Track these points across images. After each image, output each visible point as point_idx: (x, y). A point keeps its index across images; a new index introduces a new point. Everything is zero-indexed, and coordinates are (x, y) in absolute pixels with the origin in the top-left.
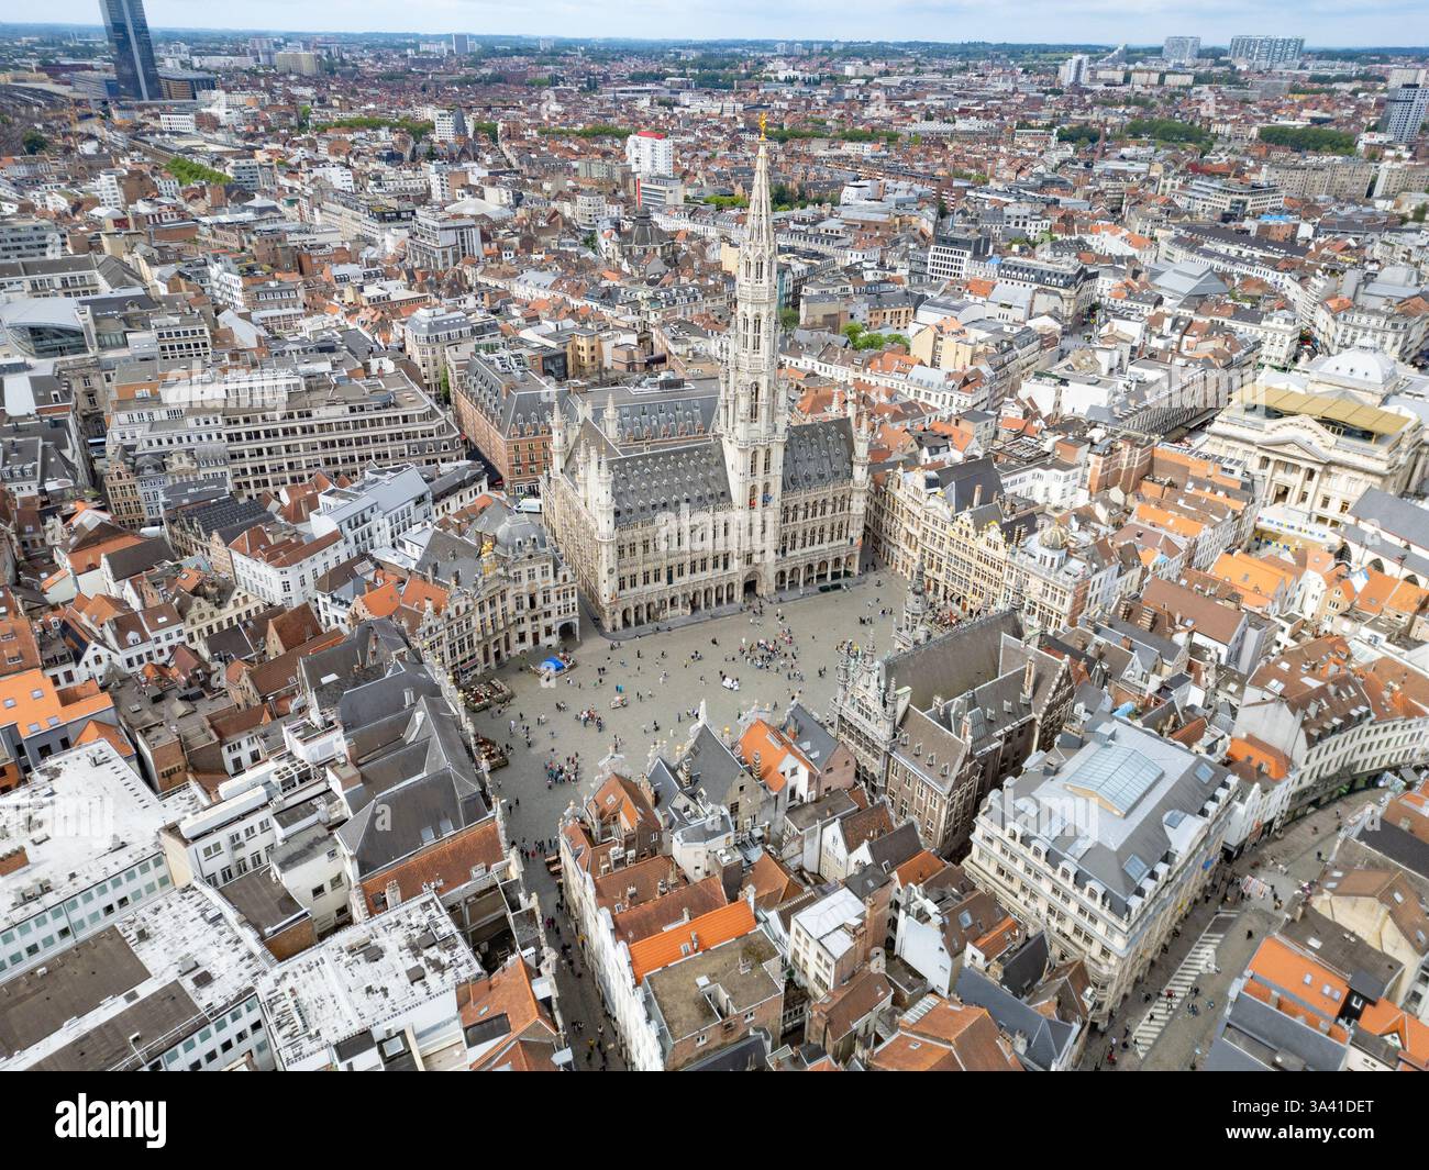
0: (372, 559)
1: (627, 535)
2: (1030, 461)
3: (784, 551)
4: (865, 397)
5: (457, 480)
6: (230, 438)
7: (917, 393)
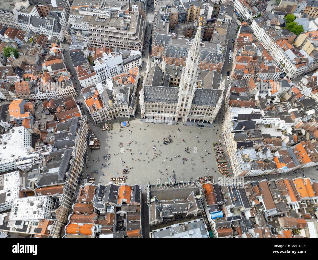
0: (95, 87)
3: (192, 114)
4: (263, 57)
5: (132, 59)
6: (90, 29)
7: (284, 59)
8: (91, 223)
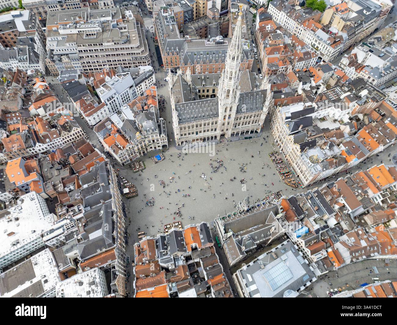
0: (110, 121)
1: (183, 126)
2: (334, 101)
3: (235, 126)
4: (294, 44)
5: (144, 77)
6: (79, 51)
8: (163, 283)
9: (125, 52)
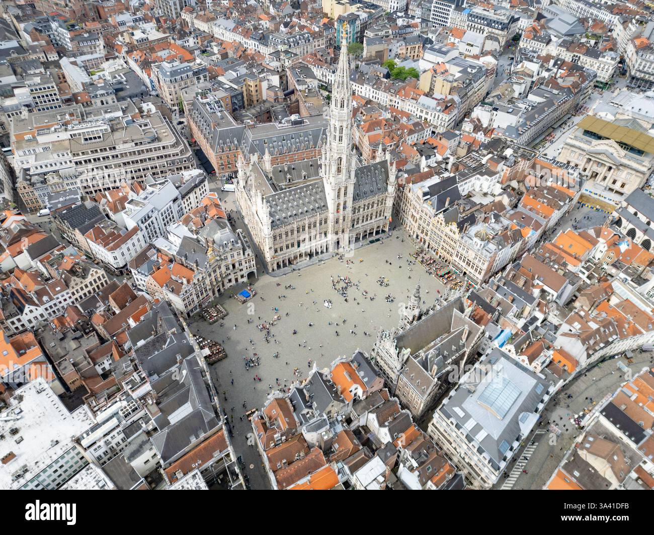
0: (155, 248)
1: (278, 231)
2: (475, 169)
3: (353, 226)
4: (395, 117)
5: (193, 185)
6: (76, 163)
7: (422, 111)
8: (322, 465)
9: (154, 154)
